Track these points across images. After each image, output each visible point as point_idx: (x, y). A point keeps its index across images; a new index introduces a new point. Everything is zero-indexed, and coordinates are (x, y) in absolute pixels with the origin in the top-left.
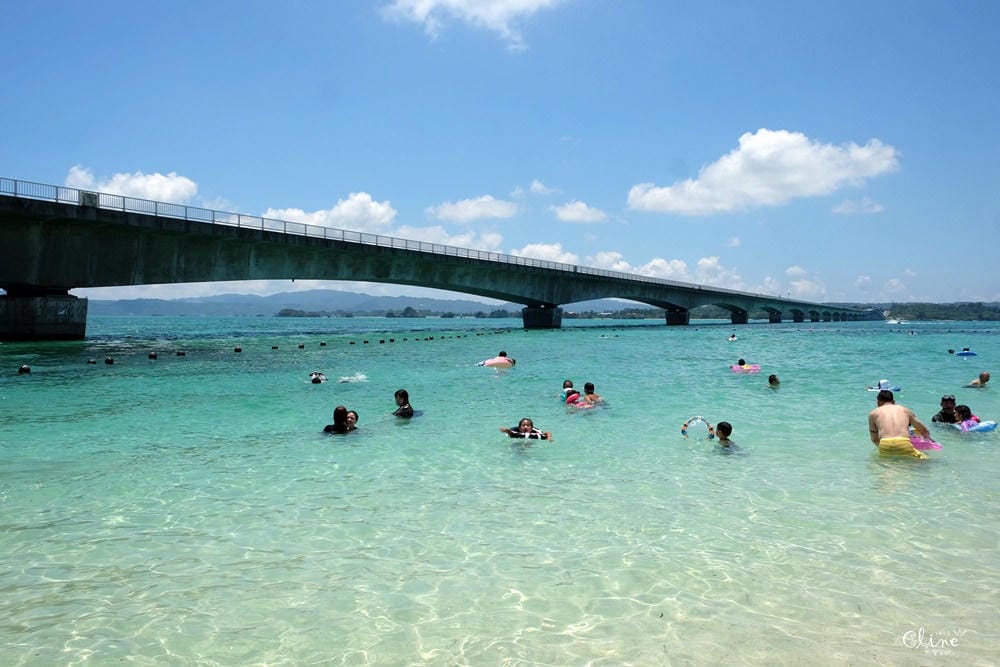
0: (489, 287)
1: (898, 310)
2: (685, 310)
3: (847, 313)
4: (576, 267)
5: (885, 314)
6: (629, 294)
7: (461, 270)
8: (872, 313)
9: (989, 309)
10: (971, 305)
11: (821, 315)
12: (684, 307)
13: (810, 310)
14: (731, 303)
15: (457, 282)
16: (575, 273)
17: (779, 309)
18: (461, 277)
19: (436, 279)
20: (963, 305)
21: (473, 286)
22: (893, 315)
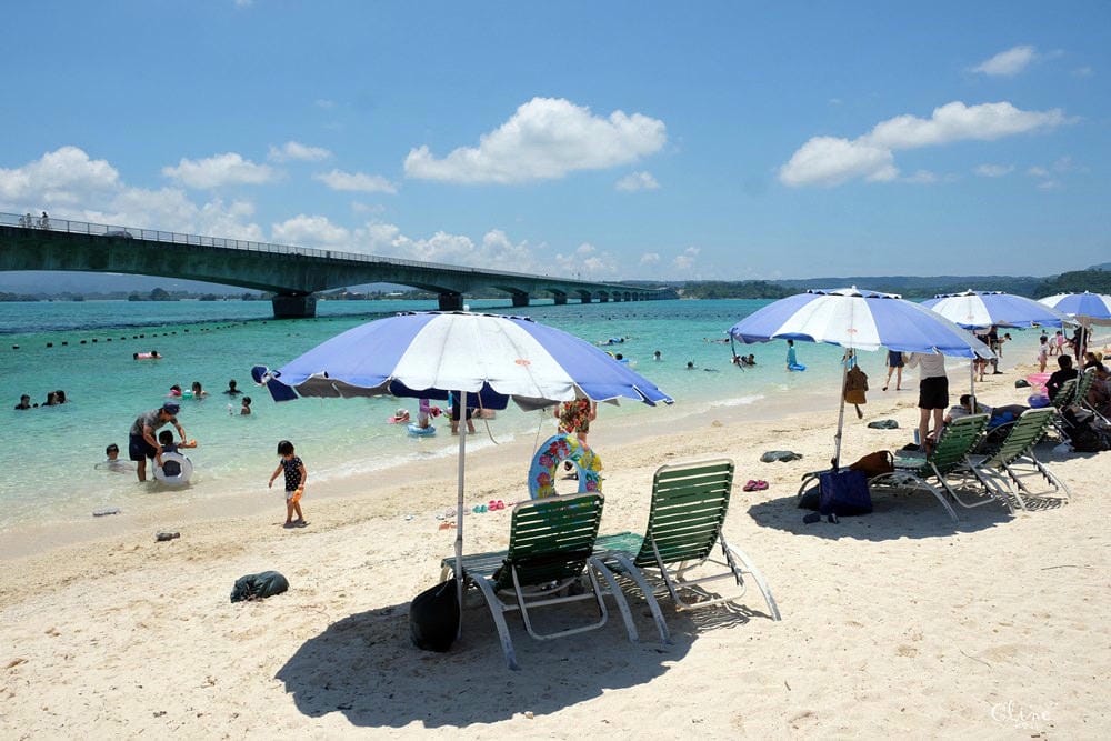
0: (228, 275)
1: (693, 288)
2: (459, 294)
3: (639, 293)
4: (328, 253)
5: (680, 292)
6: (392, 278)
7: (195, 258)
8: (665, 292)
9: (772, 287)
10: (756, 283)
11: (610, 294)
12: (457, 290)
13: (597, 290)
14: (510, 285)
15: (189, 271)
16: (328, 258)
17: (564, 290)
18: (195, 266)
19: (165, 268)
20: (748, 284)
21: (211, 275)
22: (687, 294)
